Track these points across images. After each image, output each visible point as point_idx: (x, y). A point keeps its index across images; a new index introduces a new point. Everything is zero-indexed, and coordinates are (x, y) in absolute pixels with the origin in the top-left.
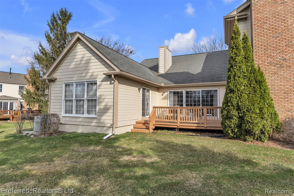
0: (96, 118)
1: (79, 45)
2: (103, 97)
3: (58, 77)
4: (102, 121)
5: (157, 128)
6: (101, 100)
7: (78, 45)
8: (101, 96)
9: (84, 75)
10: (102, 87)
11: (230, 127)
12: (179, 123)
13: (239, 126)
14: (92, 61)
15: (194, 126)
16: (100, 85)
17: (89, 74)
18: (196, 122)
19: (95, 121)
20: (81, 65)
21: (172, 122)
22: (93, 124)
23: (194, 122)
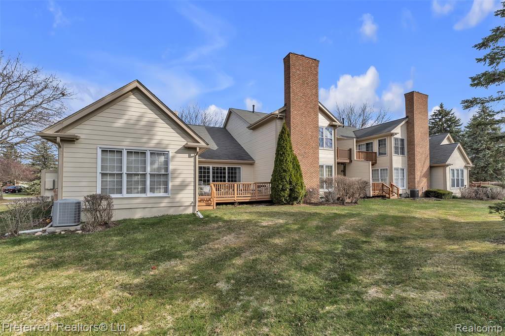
0: (169, 197)
1: (132, 96)
2: (179, 172)
3: (82, 136)
4: (177, 200)
5: (218, 204)
6: (175, 175)
7: (130, 97)
8: (175, 170)
9: (144, 140)
10: (177, 159)
11: (284, 196)
12: (236, 197)
13: (290, 196)
14: (158, 125)
15: (247, 199)
16: (173, 157)
17: (155, 142)
18: (250, 195)
19: (166, 200)
20: (138, 127)
21: (226, 197)
22: (163, 205)
23: (248, 195)
